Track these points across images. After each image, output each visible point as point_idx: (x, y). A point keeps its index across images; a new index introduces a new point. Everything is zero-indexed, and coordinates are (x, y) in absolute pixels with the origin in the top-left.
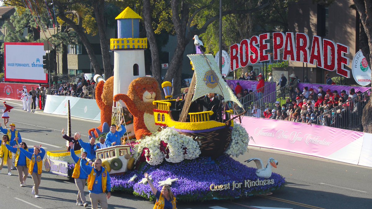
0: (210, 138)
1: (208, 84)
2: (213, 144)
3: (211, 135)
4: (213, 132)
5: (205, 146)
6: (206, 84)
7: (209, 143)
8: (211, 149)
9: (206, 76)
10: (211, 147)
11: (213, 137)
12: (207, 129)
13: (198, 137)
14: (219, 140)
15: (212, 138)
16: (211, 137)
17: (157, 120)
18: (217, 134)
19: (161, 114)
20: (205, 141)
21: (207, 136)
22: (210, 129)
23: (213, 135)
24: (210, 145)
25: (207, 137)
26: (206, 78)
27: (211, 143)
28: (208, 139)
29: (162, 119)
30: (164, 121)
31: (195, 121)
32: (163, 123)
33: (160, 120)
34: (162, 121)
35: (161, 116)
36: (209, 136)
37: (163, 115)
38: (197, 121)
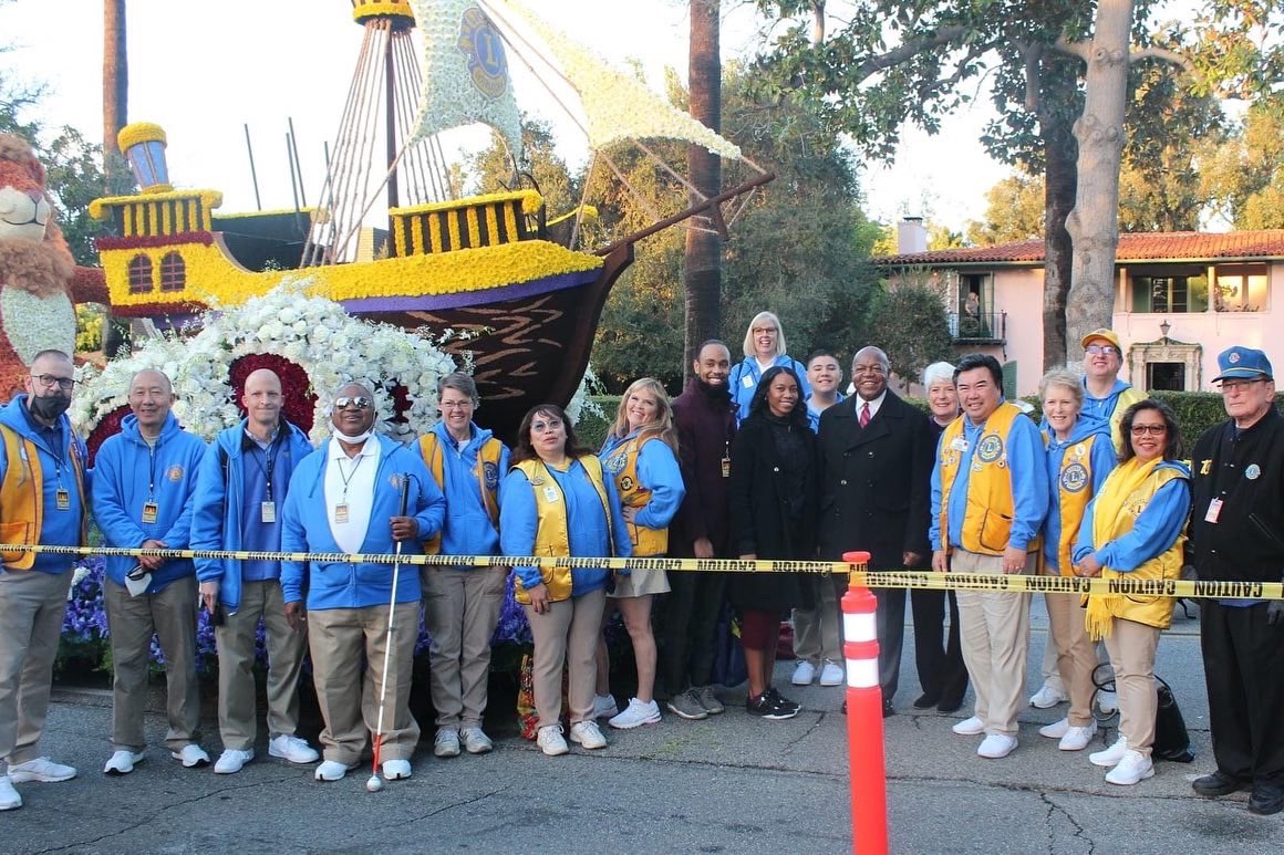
0: (519, 334)
1: (476, 69)
2: (532, 364)
3: (526, 320)
4: (538, 304)
5: (488, 378)
6: (471, 69)
7: (507, 363)
8: (517, 393)
9: (468, 30)
10: (517, 382)
11: (533, 327)
13: (457, 330)
14: (557, 344)
15: (531, 333)
16: (525, 331)
17: (127, 288)
18: (557, 314)
19: (156, 255)
20: (492, 353)
21: (508, 324)
23: (536, 318)
24: (512, 373)
25: (503, 331)
26: (468, 37)
27: (522, 359)
28: (506, 340)
29: (164, 279)
30: (181, 287)
31: (428, 249)
32: (173, 297)
33: (149, 289)
34: (165, 288)
35: (153, 264)
36: (514, 326)
37: (167, 259)
38: (446, 247)
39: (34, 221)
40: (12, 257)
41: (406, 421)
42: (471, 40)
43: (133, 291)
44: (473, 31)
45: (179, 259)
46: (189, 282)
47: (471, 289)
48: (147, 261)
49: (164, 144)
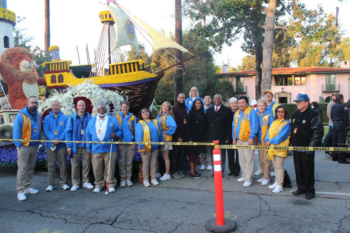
0: (138, 92)
2: (141, 99)
3: (140, 89)
4: (143, 85)
5: (132, 102)
6: (127, 33)
7: (136, 98)
8: (138, 105)
9: (127, 24)
10: (138, 103)
12: (137, 81)
13: (125, 91)
14: (147, 94)
15: (141, 91)
17: (50, 82)
18: (147, 87)
19: (57, 75)
20: (132, 96)
21: (136, 90)
22: (140, 80)
23: (142, 88)
24: (137, 101)
25: (135, 91)
26: (126, 26)
27: (139, 98)
28: (135, 93)
29: (59, 80)
30: (63, 82)
31: (118, 73)
32: (61, 84)
33: (55, 82)
34: (59, 82)
35: (56, 77)
36: (137, 90)
37: (59, 76)
38: (122, 73)
39: (30, 68)
40: (25, 76)
41: (113, 111)
42: (127, 26)
43: (52, 83)
44: (128, 24)
45: (62, 76)
46: (64, 81)
47: (127, 82)
48: (55, 76)
49: (59, 50)
